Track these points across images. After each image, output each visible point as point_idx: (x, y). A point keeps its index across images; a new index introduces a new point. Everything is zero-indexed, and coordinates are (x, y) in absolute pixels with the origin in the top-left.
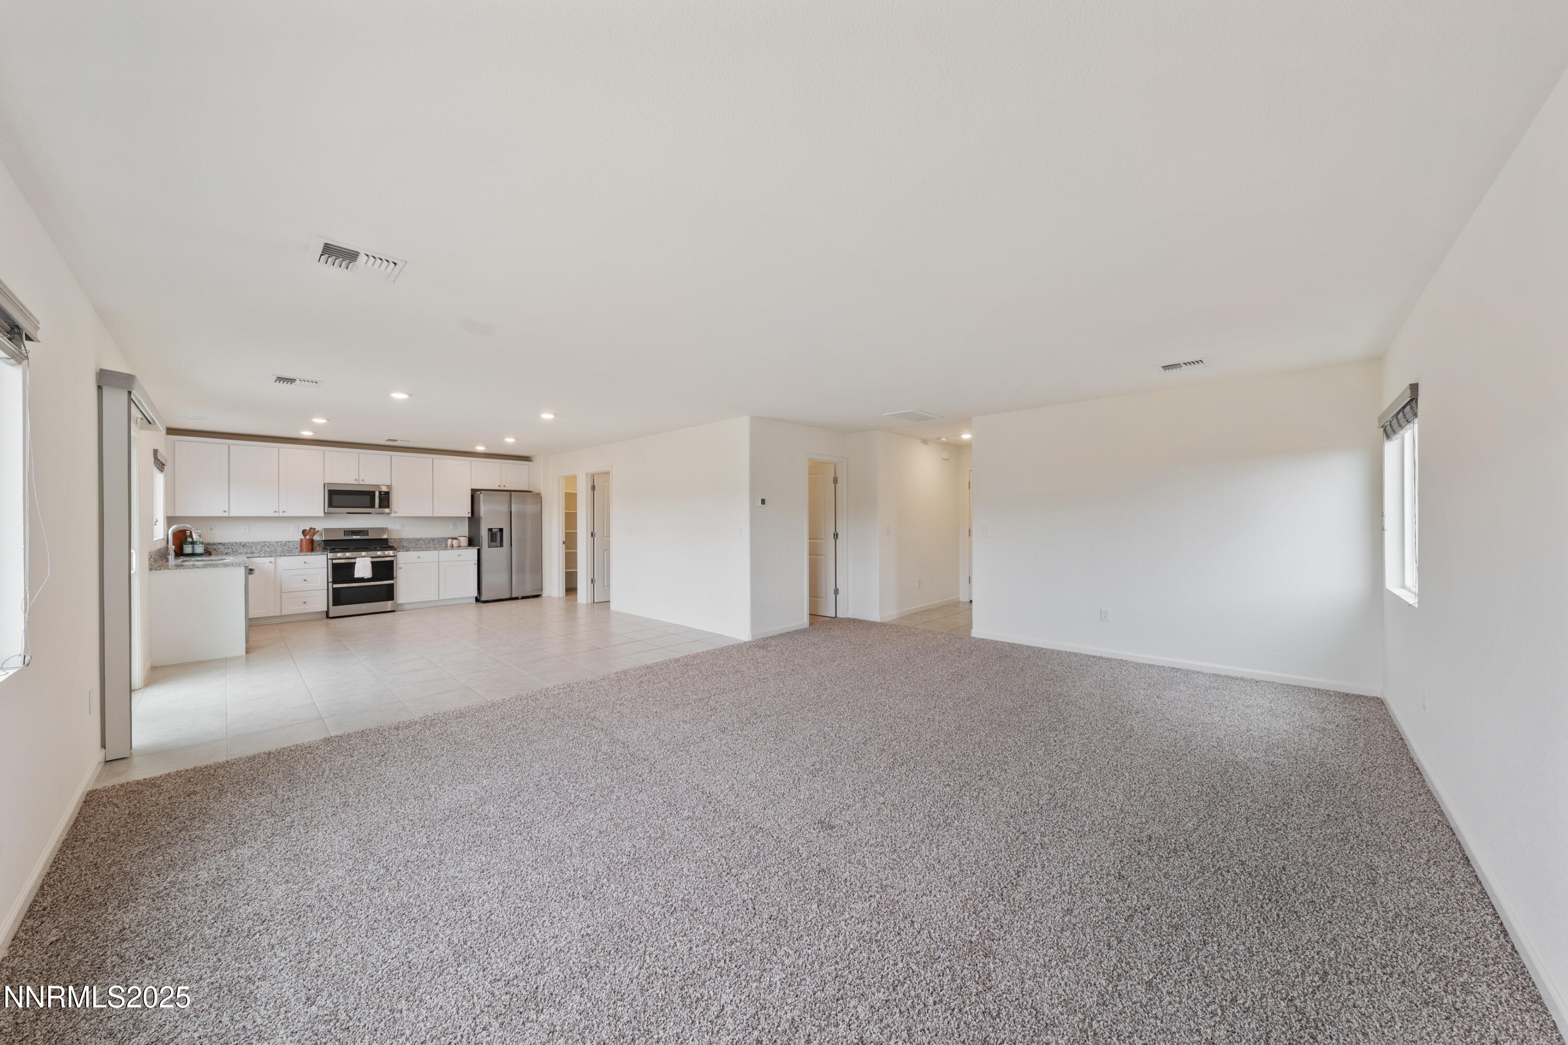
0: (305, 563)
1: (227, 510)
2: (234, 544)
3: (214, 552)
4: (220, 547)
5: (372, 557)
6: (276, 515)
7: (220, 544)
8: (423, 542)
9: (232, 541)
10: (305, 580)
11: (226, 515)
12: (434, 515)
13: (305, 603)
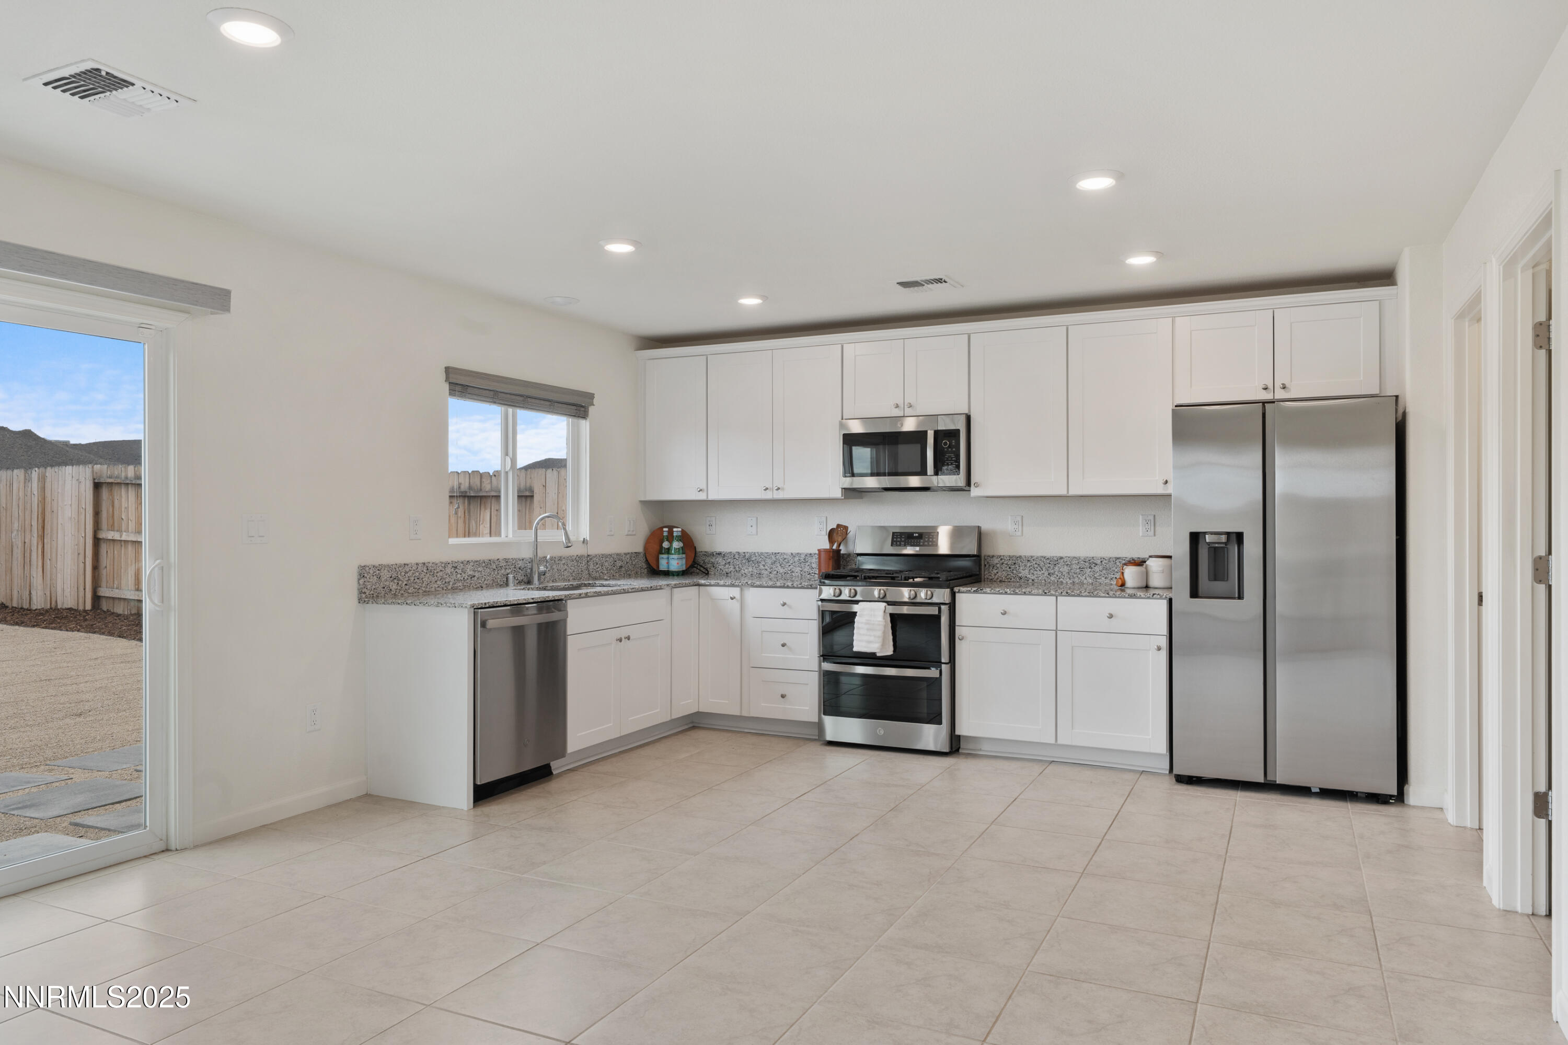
0: (784, 604)
1: (704, 487)
2: (737, 556)
3: (712, 572)
4: (720, 560)
5: (890, 603)
6: (768, 495)
7: (720, 554)
8: (1066, 569)
9: (734, 550)
10: (783, 645)
11: (702, 496)
12: (1071, 493)
13: (783, 696)
